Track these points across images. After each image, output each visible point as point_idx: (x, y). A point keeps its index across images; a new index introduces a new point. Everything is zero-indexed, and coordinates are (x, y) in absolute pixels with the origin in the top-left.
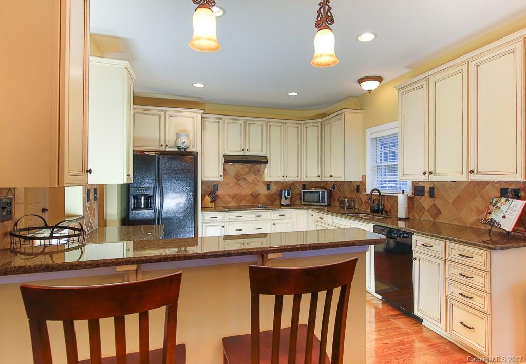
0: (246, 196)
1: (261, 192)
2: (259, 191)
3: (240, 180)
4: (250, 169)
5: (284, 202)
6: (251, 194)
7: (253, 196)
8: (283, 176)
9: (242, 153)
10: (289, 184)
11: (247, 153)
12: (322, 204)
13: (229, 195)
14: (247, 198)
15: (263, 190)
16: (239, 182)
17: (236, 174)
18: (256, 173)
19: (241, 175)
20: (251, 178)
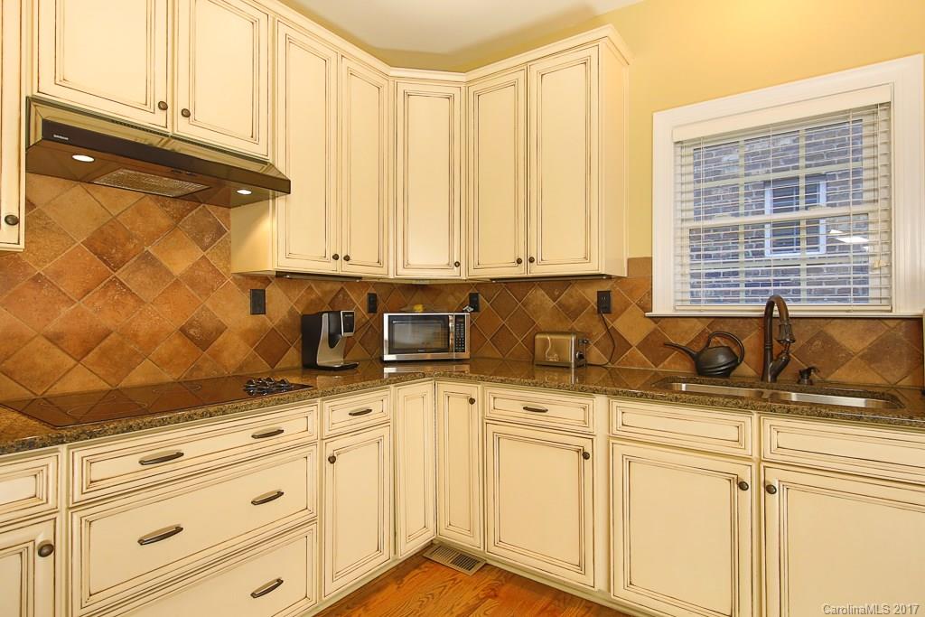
0: (154, 340)
1: (226, 321)
2: (220, 317)
3: (123, 262)
4: (179, 218)
5: (326, 357)
6: (183, 330)
7: (192, 338)
8: (336, 257)
9: (156, 120)
10: (331, 291)
11: (183, 128)
12: (454, 356)
13: (55, 339)
14: (162, 349)
15: (235, 313)
16: (121, 274)
17: (100, 231)
18: (207, 241)
19: (129, 238)
20: (181, 260)
